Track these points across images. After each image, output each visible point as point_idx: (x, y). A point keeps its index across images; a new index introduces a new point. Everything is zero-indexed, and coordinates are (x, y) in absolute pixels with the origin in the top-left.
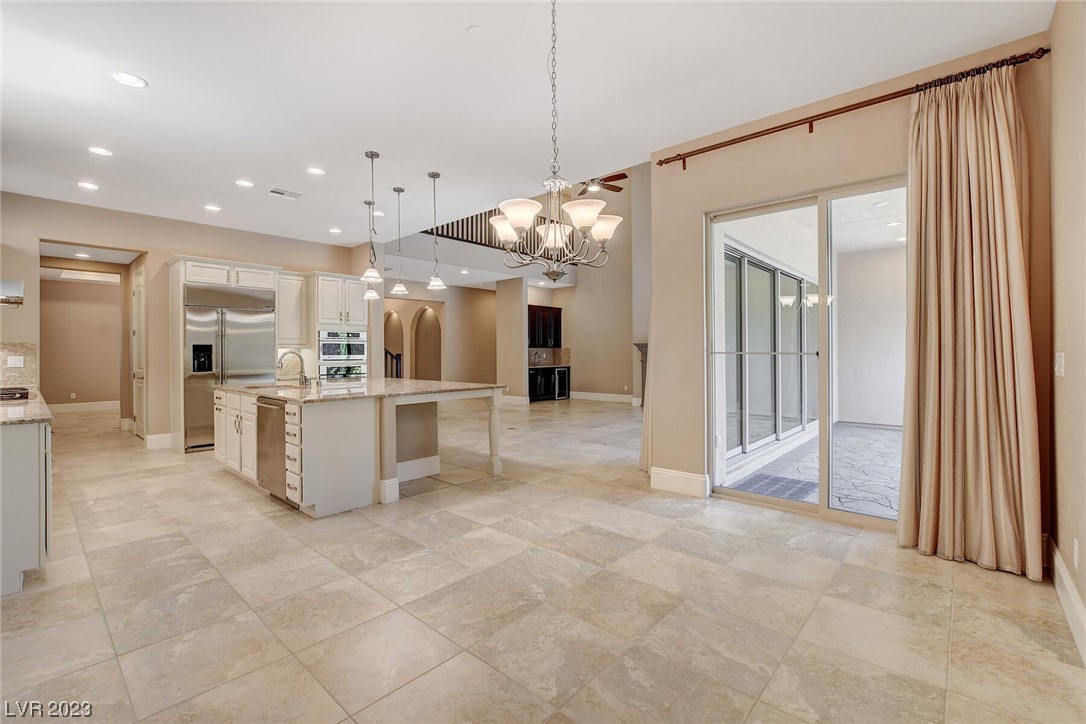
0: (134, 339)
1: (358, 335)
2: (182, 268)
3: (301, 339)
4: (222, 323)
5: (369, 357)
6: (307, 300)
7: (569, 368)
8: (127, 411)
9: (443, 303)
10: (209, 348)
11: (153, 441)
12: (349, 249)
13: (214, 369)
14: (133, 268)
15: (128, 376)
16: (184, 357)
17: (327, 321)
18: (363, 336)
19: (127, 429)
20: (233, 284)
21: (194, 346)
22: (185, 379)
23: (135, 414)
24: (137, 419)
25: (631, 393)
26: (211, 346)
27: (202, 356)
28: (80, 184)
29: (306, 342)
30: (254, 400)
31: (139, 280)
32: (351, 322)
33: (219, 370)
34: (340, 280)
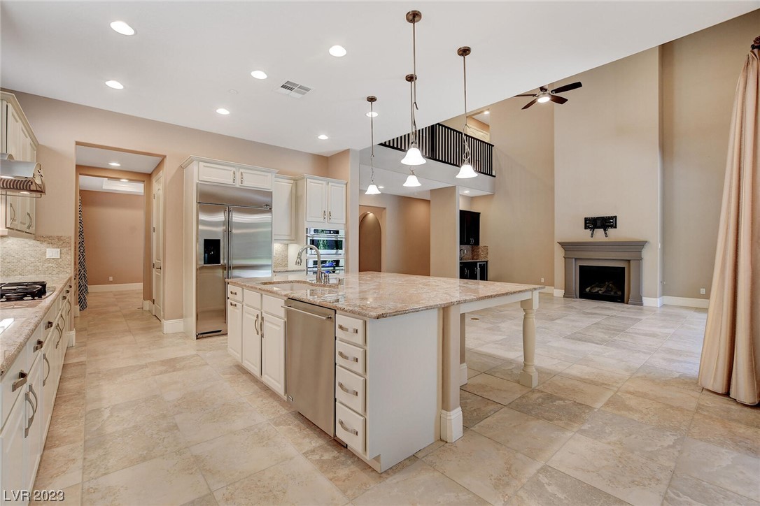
0: (154, 235)
1: (337, 232)
2: (195, 169)
3: (290, 235)
4: (228, 223)
5: (347, 252)
6: (296, 201)
7: (487, 262)
8: (148, 295)
9: (385, 208)
10: (218, 242)
11: (169, 326)
12: (327, 157)
13: (222, 262)
14: (154, 175)
15: (149, 266)
16: (195, 251)
17: (313, 219)
18: (342, 233)
19: (148, 309)
20: (238, 185)
21: (205, 240)
22: (197, 270)
23: (154, 298)
24: (155, 302)
25: (552, 285)
26: (219, 240)
27: (212, 250)
28: (108, 83)
29: (294, 239)
30: (282, 302)
31: (158, 187)
32: (332, 221)
33: (226, 262)
34: (324, 183)
